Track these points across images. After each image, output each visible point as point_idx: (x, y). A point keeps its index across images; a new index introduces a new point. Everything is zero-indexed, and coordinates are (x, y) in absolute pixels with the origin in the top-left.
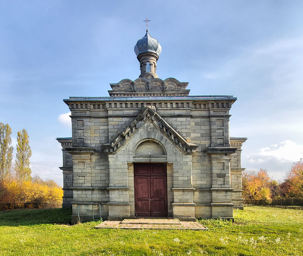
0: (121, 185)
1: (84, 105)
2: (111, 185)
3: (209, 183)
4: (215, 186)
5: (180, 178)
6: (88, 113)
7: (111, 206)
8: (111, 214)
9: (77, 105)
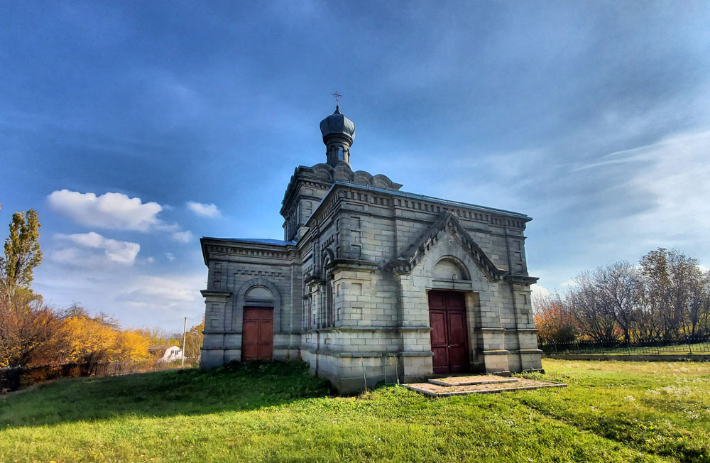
0: (419, 324)
1: (363, 196)
2: (406, 322)
3: (513, 321)
4: (521, 326)
5: (488, 314)
6: (367, 209)
7: (407, 358)
8: (408, 371)
9: (352, 193)
